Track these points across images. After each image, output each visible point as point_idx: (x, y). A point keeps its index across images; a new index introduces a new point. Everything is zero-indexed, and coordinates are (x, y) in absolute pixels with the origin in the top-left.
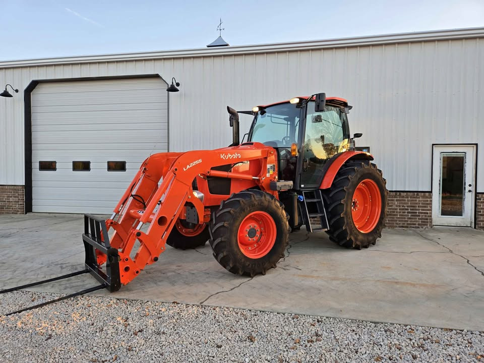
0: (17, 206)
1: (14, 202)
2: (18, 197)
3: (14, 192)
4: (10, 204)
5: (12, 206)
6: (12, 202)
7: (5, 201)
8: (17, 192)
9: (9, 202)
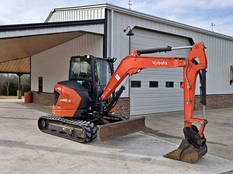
0: (127, 112)
1: (125, 110)
2: (127, 106)
3: (125, 103)
4: (122, 111)
5: (123, 113)
6: (123, 110)
7: (119, 110)
8: (127, 103)
9: (122, 110)
